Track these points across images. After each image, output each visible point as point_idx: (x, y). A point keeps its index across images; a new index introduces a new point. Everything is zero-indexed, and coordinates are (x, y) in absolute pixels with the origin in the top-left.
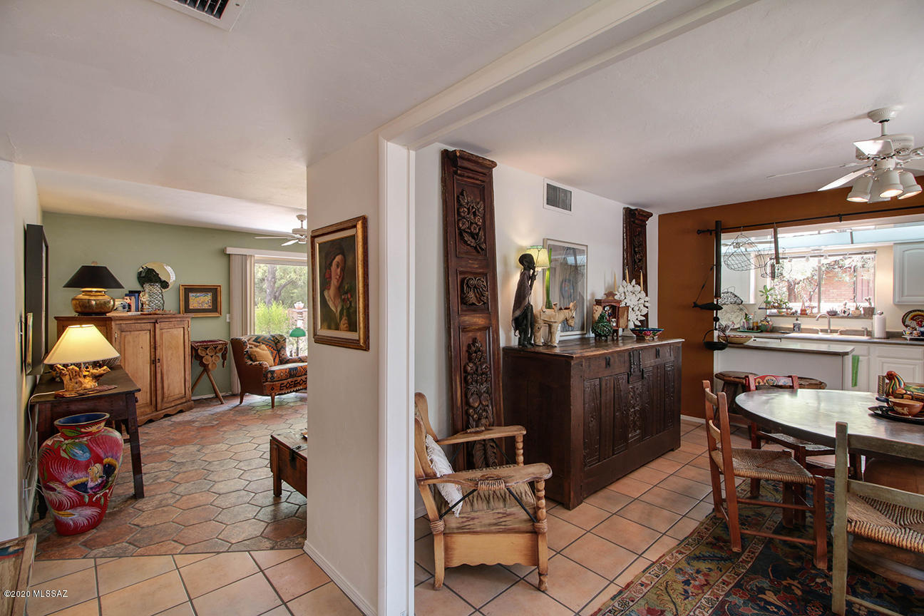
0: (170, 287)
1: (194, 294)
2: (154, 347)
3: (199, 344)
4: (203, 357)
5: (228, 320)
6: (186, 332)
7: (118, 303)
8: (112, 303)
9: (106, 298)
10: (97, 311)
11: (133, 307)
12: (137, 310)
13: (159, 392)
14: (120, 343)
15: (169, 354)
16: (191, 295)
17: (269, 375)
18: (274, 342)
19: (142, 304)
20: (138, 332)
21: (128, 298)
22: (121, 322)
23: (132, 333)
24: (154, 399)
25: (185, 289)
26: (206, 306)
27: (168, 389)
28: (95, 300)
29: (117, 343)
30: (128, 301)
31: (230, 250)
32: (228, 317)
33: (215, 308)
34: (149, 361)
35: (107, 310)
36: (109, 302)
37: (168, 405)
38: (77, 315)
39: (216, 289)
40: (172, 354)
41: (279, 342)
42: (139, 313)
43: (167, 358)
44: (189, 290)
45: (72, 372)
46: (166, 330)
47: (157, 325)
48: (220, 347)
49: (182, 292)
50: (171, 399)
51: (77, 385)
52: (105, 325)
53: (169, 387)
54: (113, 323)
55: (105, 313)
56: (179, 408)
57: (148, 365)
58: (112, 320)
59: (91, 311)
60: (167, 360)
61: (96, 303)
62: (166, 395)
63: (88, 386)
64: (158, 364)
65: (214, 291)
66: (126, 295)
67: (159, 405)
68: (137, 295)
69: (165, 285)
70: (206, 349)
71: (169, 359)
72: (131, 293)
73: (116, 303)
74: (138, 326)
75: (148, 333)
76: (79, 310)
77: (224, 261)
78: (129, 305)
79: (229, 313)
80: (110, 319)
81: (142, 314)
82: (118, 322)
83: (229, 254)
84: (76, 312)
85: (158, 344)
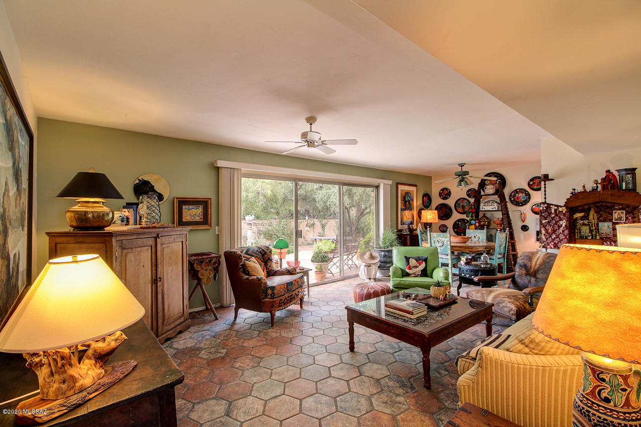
0: (165, 199)
1: (187, 207)
2: (155, 265)
3: (195, 258)
4: (198, 271)
5: (217, 233)
6: (184, 245)
7: (117, 215)
8: (111, 215)
9: (105, 209)
10: (95, 225)
11: (132, 221)
12: (135, 223)
13: (160, 315)
14: (121, 263)
15: (169, 271)
16: (184, 207)
17: (270, 292)
18: (261, 253)
19: (140, 217)
20: (139, 249)
21: (126, 210)
22: (122, 238)
23: (134, 250)
24: (155, 323)
25: (179, 201)
26: (197, 219)
27: (168, 310)
28: (92, 212)
29: (118, 263)
30: (127, 214)
31: (220, 163)
32: (216, 230)
33: (205, 221)
34: (151, 281)
35: (105, 224)
36: (108, 214)
37: (168, 328)
38: (71, 229)
39: (207, 201)
40: (172, 270)
41: (265, 253)
42: (138, 226)
43: (167, 274)
44: (183, 202)
45: (55, 360)
46: (166, 245)
47: (158, 239)
48: (214, 260)
49: (176, 205)
50: (171, 320)
51: (64, 386)
52: (104, 242)
53: (169, 307)
54: (114, 240)
55: (102, 228)
56: (179, 328)
57: (150, 285)
58: (112, 236)
59: (88, 225)
60: (167, 279)
61: (93, 216)
62: (166, 316)
63: (87, 381)
64: (159, 284)
65: (204, 203)
66: (124, 207)
67: (160, 330)
68: (135, 206)
69: (160, 197)
70: (202, 262)
71: (169, 277)
72: (129, 205)
73: (115, 216)
74: (140, 242)
75: (150, 250)
76: (74, 224)
77: (213, 174)
78: (128, 218)
79: (218, 226)
80: (111, 234)
81: (141, 228)
82: (119, 238)
83: (218, 168)
84: (72, 226)
85: (159, 261)
